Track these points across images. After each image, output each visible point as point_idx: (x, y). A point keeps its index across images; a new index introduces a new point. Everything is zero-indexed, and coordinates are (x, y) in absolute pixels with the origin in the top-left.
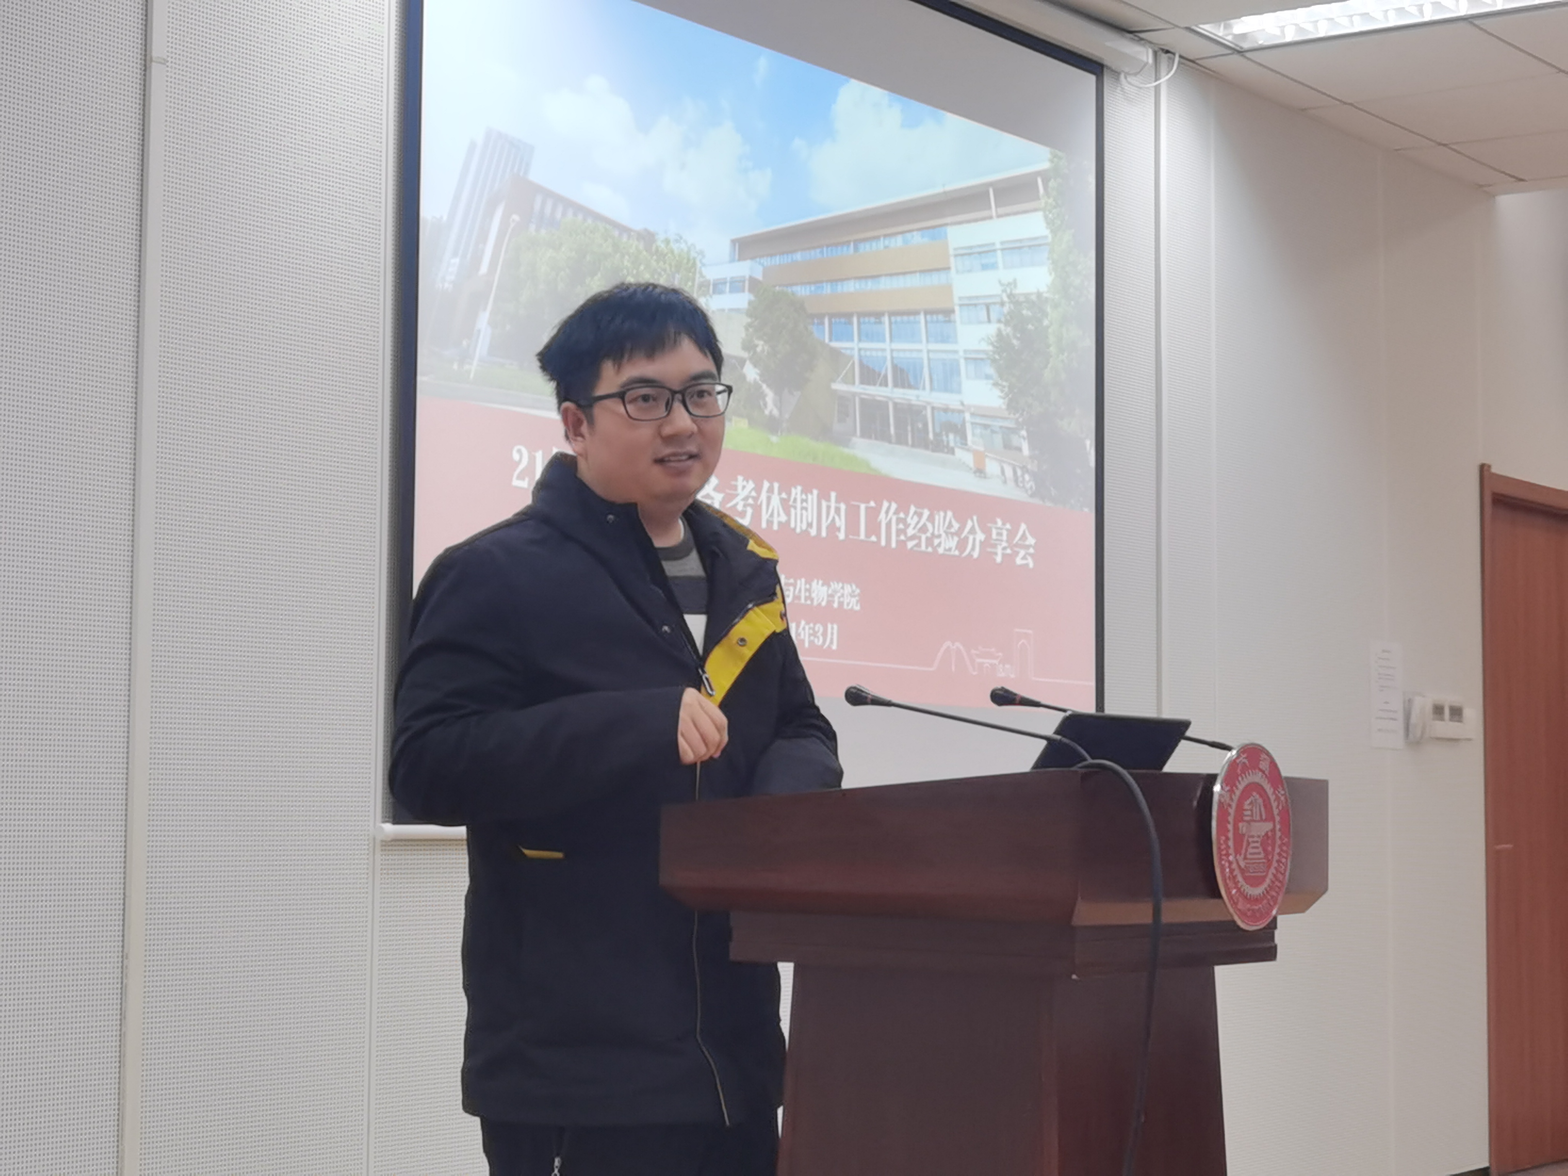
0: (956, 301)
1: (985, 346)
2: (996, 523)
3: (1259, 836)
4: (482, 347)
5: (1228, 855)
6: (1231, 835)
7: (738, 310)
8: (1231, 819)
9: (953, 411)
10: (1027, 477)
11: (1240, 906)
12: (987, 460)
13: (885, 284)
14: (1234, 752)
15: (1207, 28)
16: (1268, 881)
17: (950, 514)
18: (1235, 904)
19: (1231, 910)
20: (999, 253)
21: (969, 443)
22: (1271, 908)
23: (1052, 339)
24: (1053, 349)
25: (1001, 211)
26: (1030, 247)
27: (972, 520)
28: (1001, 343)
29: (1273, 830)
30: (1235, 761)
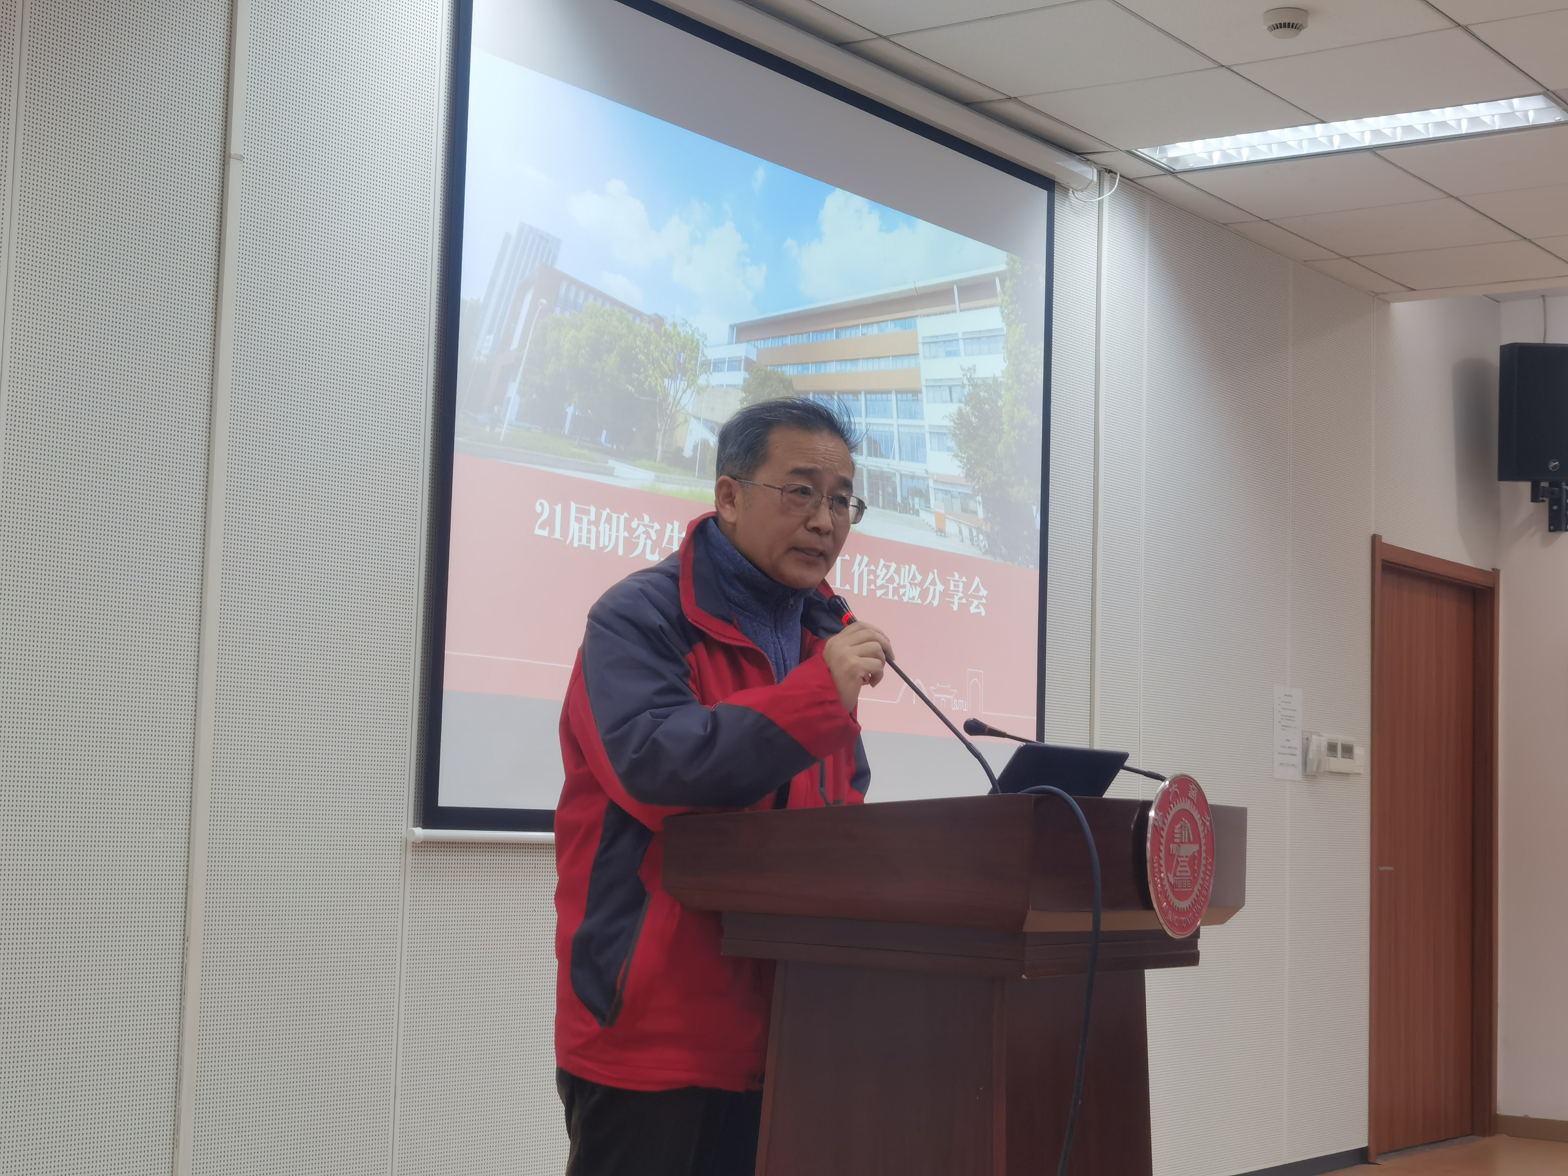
0: (923, 382)
1: (947, 423)
2: (954, 576)
3: (1187, 857)
4: (511, 412)
5: (1161, 872)
6: (1162, 855)
7: (734, 386)
8: (1163, 841)
9: (919, 478)
10: (981, 537)
11: (1170, 917)
12: (947, 521)
13: (862, 367)
14: (1167, 783)
15: (1145, 152)
16: (1194, 896)
17: (914, 567)
18: (1164, 913)
19: (1162, 921)
20: (961, 342)
21: (932, 506)
22: (1195, 922)
23: (1005, 418)
24: (1006, 427)
25: (965, 305)
26: (988, 337)
27: (934, 574)
28: (961, 420)
29: (1200, 852)
30: (1168, 789)
